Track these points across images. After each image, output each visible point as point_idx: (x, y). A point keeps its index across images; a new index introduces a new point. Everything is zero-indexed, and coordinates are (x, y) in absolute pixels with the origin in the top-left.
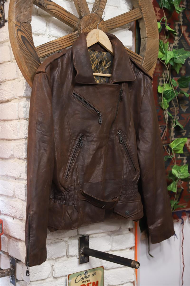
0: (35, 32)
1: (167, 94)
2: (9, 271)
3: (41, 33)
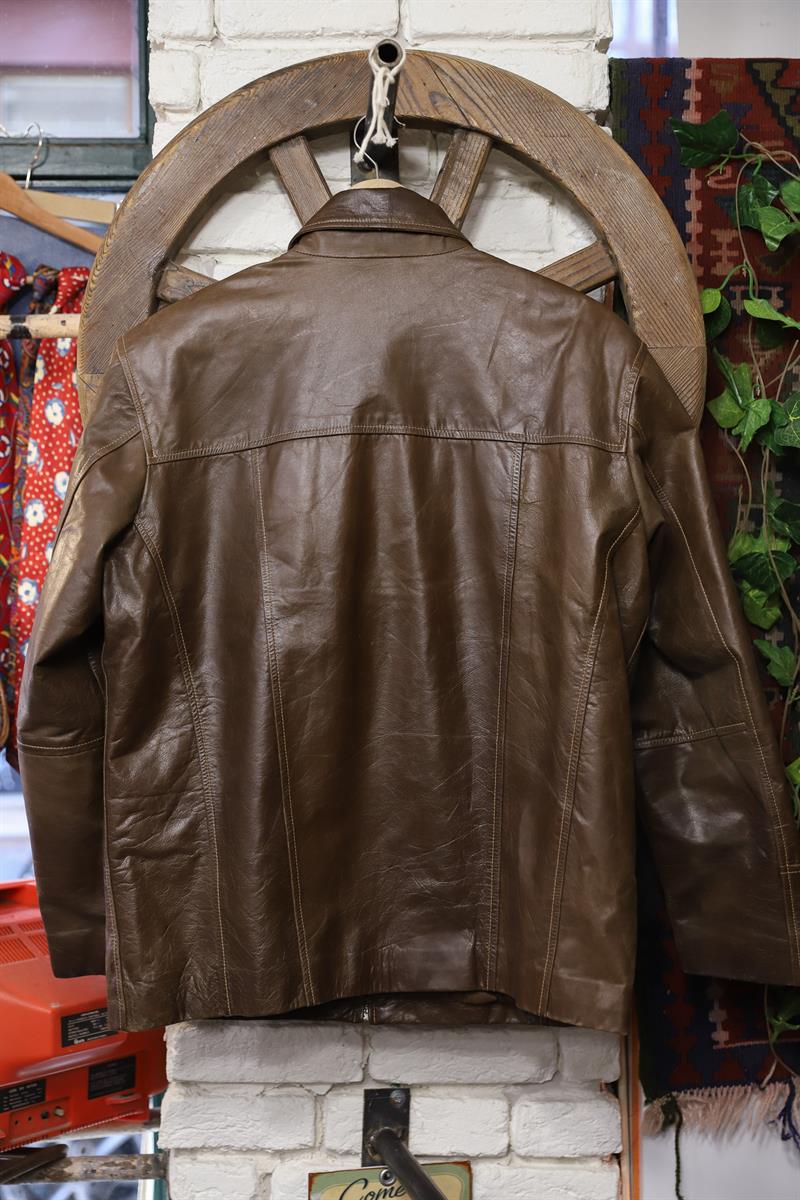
1: (750, 570)
2: (149, 1162)
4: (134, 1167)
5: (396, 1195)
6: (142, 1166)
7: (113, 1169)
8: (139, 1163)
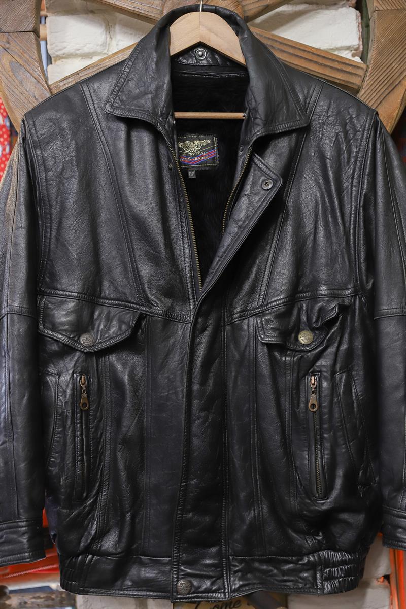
0: (78, 50)
2: (64, 596)
3: (92, 51)
4: (53, 599)
5: (234, 607)
6: (59, 598)
7: (39, 601)
8: (57, 597)
